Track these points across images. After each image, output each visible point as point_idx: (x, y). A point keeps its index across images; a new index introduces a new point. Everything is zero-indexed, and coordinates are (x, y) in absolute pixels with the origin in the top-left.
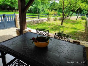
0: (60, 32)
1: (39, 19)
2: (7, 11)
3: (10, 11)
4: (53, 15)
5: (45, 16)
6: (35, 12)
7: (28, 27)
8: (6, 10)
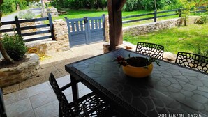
0: (199, 53)
1: (155, 21)
2: (94, 9)
3: (99, 9)
4: (196, 10)
5: (174, 13)
6: (149, 6)
7: (126, 39)
8: (92, 10)
